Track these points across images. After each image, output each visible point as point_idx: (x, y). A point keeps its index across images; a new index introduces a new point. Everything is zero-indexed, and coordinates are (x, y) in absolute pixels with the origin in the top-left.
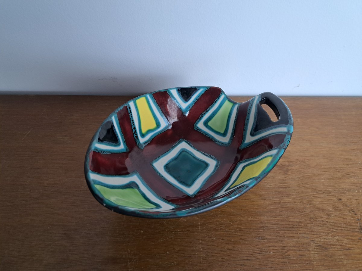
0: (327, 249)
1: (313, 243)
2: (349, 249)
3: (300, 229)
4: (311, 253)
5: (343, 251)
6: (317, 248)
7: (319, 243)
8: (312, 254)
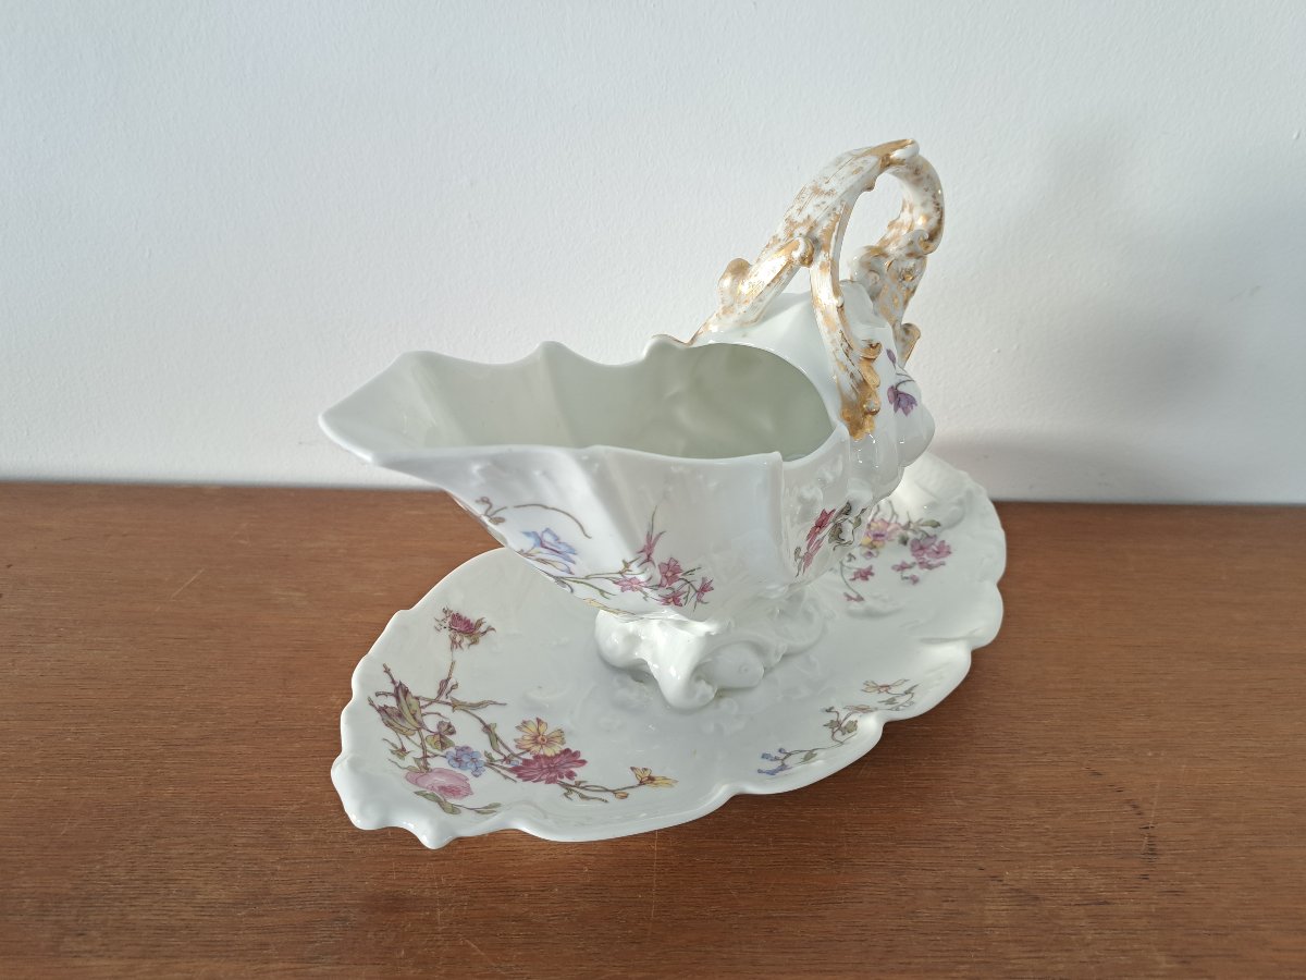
0: (1037, 898)
1: (996, 883)
2: (1106, 903)
3: (962, 846)
4: (987, 907)
5: (1088, 907)
6: (1008, 897)
7: (1013, 883)
8: (990, 910)
